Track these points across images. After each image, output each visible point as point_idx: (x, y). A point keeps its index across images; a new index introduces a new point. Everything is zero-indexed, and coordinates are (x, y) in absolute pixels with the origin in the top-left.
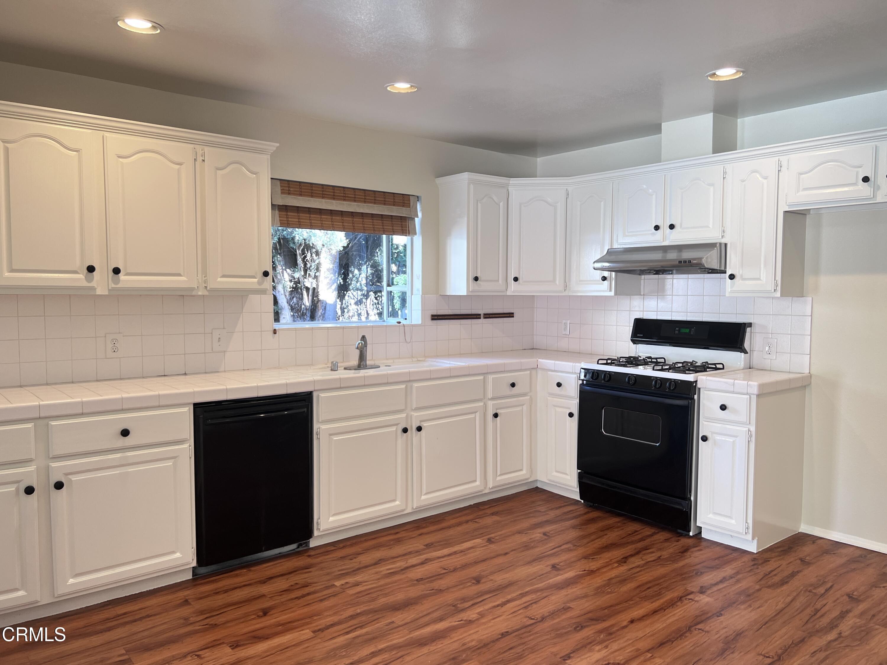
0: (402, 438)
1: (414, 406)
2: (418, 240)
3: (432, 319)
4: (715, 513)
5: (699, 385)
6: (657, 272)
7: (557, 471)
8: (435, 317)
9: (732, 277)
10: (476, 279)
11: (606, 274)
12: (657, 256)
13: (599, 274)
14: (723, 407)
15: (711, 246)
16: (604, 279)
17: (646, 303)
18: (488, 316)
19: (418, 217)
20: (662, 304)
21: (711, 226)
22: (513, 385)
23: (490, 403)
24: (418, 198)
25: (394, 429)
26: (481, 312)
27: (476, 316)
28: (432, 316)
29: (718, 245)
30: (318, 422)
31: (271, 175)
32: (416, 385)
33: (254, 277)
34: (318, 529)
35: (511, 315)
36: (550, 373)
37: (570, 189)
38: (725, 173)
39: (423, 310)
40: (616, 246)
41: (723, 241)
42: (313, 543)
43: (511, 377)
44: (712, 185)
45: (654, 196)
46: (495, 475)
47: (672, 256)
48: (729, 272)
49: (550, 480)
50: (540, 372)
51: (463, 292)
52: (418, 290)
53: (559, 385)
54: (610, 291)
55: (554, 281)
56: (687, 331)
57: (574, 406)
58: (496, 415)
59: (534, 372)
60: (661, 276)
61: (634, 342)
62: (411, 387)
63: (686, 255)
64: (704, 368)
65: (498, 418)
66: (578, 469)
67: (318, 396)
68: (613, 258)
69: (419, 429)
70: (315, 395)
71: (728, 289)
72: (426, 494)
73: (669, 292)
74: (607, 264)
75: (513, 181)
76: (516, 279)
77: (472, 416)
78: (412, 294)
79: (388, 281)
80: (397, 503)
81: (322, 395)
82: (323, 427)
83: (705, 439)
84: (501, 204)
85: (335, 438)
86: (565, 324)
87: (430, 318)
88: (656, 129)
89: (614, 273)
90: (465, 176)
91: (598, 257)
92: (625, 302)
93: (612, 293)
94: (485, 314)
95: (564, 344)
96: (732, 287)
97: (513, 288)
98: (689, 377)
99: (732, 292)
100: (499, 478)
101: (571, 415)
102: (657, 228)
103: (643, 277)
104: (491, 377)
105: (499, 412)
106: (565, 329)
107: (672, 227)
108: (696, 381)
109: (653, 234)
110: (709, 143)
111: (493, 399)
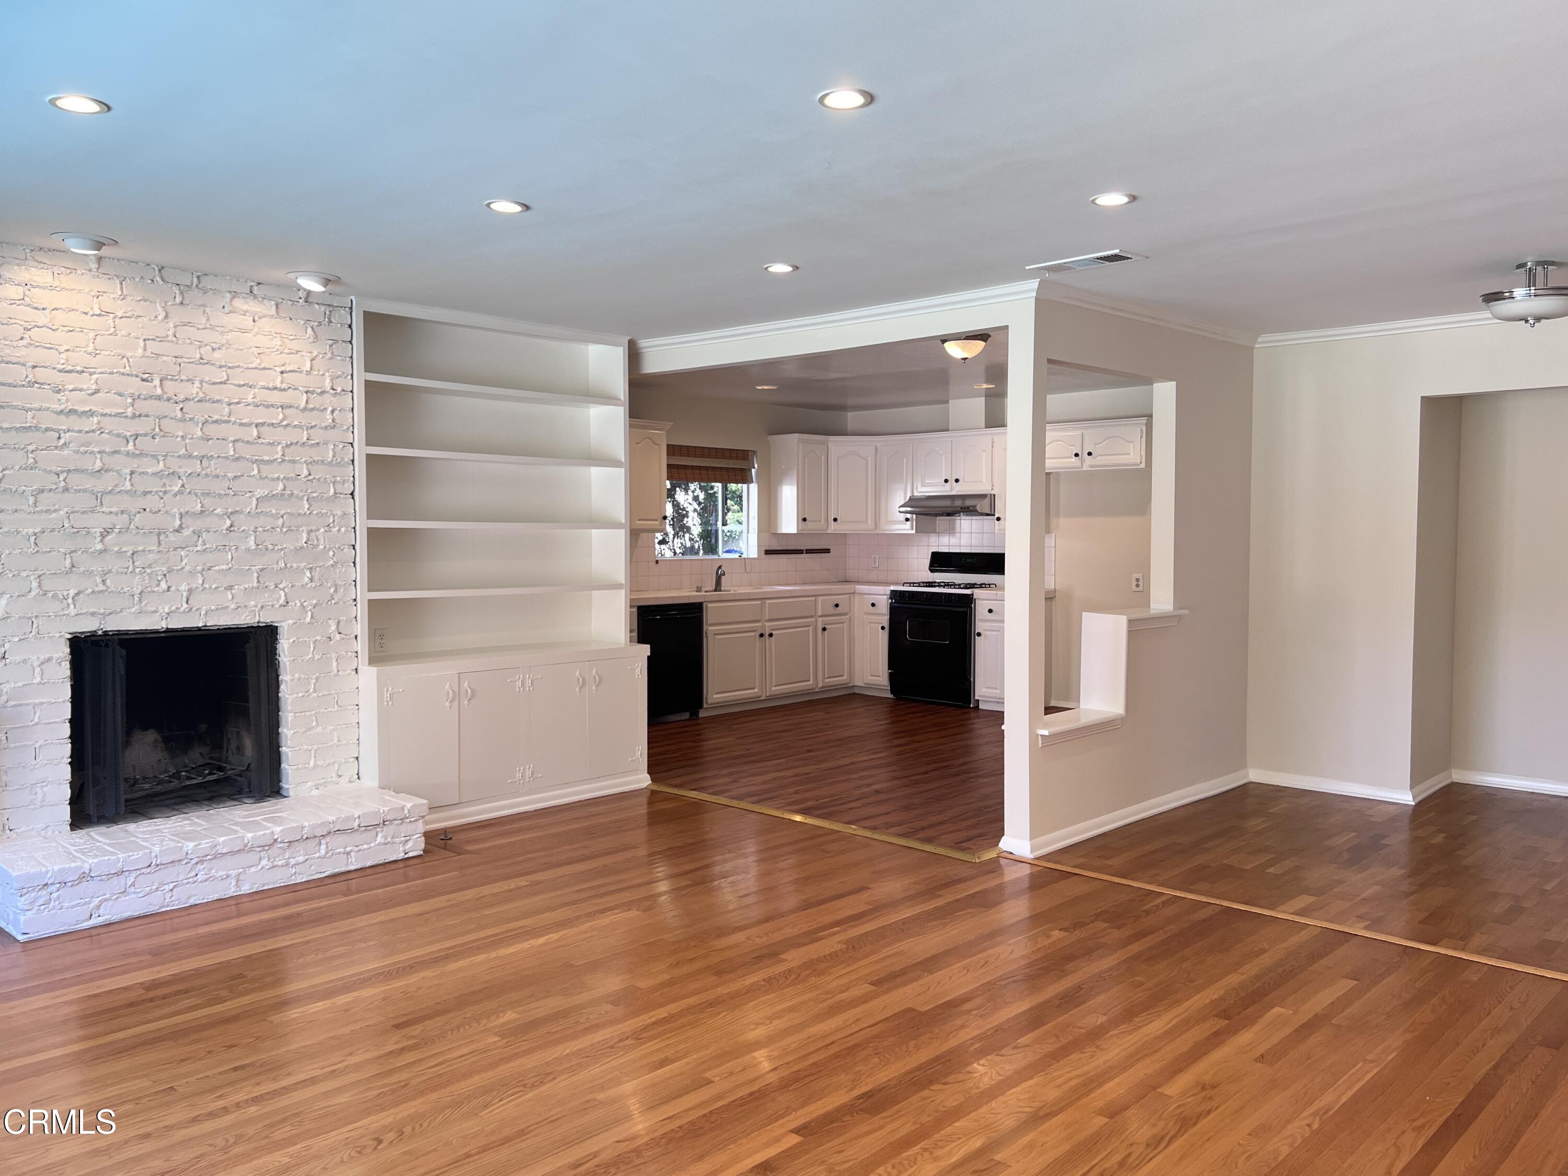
0: (758, 641)
1: (767, 618)
2: (754, 487)
3: (766, 554)
4: (987, 688)
5: (975, 597)
6: (949, 514)
7: (872, 676)
8: (768, 552)
9: (998, 519)
10: (805, 520)
11: (909, 516)
12: (948, 503)
13: (902, 517)
14: (990, 611)
15: (983, 496)
16: (907, 520)
17: (941, 539)
18: (809, 551)
19: (754, 468)
20: (953, 541)
21: (984, 481)
22: (837, 605)
23: (820, 620)
24: (754, 452)
25: (753, 634)
26: (804, 548)
27: (800, 552)
28: (766, 551)
29: (989, 496)
30: (707, 625)
31: (667, 441)
32: (768, 601)
33: (656, 520)
34: (707, 703)
35: (827, 551)
36: (865, 596)
37: (878, 445)
38: (993, 443)
39: (759, 546)
40: (916, 494)
41: (993, 492)
42: (702, 714)
43: (837, 599)
44: (984, 451)
45: (944, 457)
46: (824, 678)
47: (958, 503)
48: (997, 516)
49: (866, 684)
50: (857, 596)
51: (793, 530)
52: (754, 529)
53: (873, 605)
54: (912, 529)
55: (867, 521)
56: (971, 560)
57: (885, 620)
58: (824, 629)
59: (852, 595)
60: (951, 517)
61: (932, 571)
62: (765, 603)
63: (968, 503)
64: (982, 586)
65: (826, 632)
66: (889, 669)
67: (707, 606)
68: (913, 503)
69: (771, 635)
70: (704, 605)
71: (997, 528)
72: (775, 686)
73: (958, 530)
74: (909, 509)
75: (832, 438)
76: (835, 520)
77: (807, 628)
78: (748, 532)
79: (723, 521)
80: (756, 690)
81: (710, 605)
82: (710, 628)
83: (979, 634)
84: (823, 457)
85: (718, 637)
86: (875, 558)
87: (764, 553)
88: (947, 402)
89: (914, 516)
90: (796, 436)
91: (902, 503)
92: (924, 539)
93: (914, 532)
94: (806, 550)
95: (873, 576)
96: (999, 526)
97: (833, 528)
98: (968, 592)
99: (999, 530)
100: (826, 680)
101: (883, 628)
102: (946, 481)
103: (938, 518)
104: (820, 599)
105: (826, 626)
106: (875, 563)
107: (957, 481)
108: (973, 594)
109: (944, 485)
110: (982, 421)
111: (820, 616)
